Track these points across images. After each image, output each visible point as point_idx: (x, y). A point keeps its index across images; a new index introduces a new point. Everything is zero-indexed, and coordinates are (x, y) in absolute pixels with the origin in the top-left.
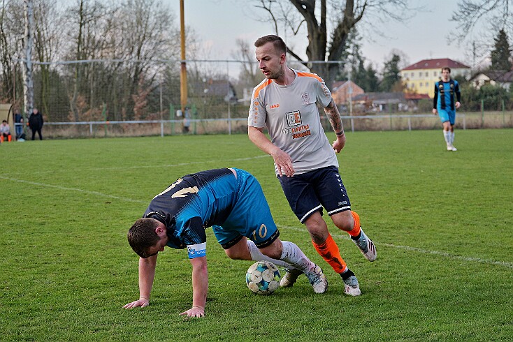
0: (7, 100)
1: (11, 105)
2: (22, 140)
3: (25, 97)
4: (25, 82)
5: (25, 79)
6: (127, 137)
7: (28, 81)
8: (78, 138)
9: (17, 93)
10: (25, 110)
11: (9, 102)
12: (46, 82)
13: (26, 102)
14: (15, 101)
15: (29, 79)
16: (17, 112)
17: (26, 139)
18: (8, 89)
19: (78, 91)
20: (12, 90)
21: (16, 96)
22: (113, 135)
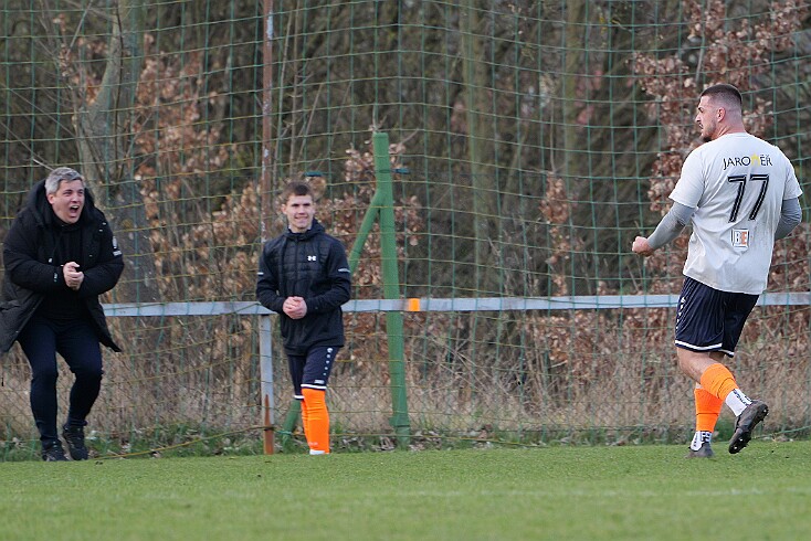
6: (596, 437)
22: (466, 419)
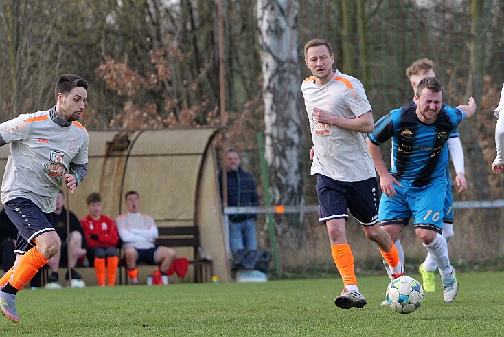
0: (192, 112)
1: (209, 132)
2: (260, 278)
3: (268, 100)
4: (266, 39)
5: (264, 26)
7: (277, 32)
8: (484, 267)
9: (238, 84)
10: (268, 154)
11: (200, 121)
12: (353, 39)
13: (269, 120)
14: (225, 117)
15: (283, 24)
16: (235, 159)
17: (273, 275)
18: (197, 63)
19: (489, 70)
20: (216, 70)
21: (230, 94)
